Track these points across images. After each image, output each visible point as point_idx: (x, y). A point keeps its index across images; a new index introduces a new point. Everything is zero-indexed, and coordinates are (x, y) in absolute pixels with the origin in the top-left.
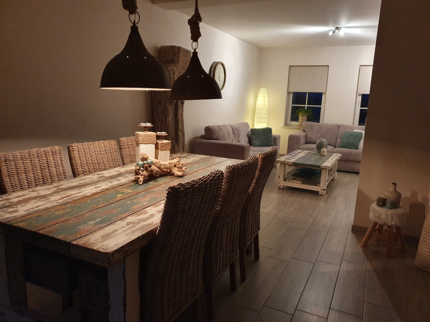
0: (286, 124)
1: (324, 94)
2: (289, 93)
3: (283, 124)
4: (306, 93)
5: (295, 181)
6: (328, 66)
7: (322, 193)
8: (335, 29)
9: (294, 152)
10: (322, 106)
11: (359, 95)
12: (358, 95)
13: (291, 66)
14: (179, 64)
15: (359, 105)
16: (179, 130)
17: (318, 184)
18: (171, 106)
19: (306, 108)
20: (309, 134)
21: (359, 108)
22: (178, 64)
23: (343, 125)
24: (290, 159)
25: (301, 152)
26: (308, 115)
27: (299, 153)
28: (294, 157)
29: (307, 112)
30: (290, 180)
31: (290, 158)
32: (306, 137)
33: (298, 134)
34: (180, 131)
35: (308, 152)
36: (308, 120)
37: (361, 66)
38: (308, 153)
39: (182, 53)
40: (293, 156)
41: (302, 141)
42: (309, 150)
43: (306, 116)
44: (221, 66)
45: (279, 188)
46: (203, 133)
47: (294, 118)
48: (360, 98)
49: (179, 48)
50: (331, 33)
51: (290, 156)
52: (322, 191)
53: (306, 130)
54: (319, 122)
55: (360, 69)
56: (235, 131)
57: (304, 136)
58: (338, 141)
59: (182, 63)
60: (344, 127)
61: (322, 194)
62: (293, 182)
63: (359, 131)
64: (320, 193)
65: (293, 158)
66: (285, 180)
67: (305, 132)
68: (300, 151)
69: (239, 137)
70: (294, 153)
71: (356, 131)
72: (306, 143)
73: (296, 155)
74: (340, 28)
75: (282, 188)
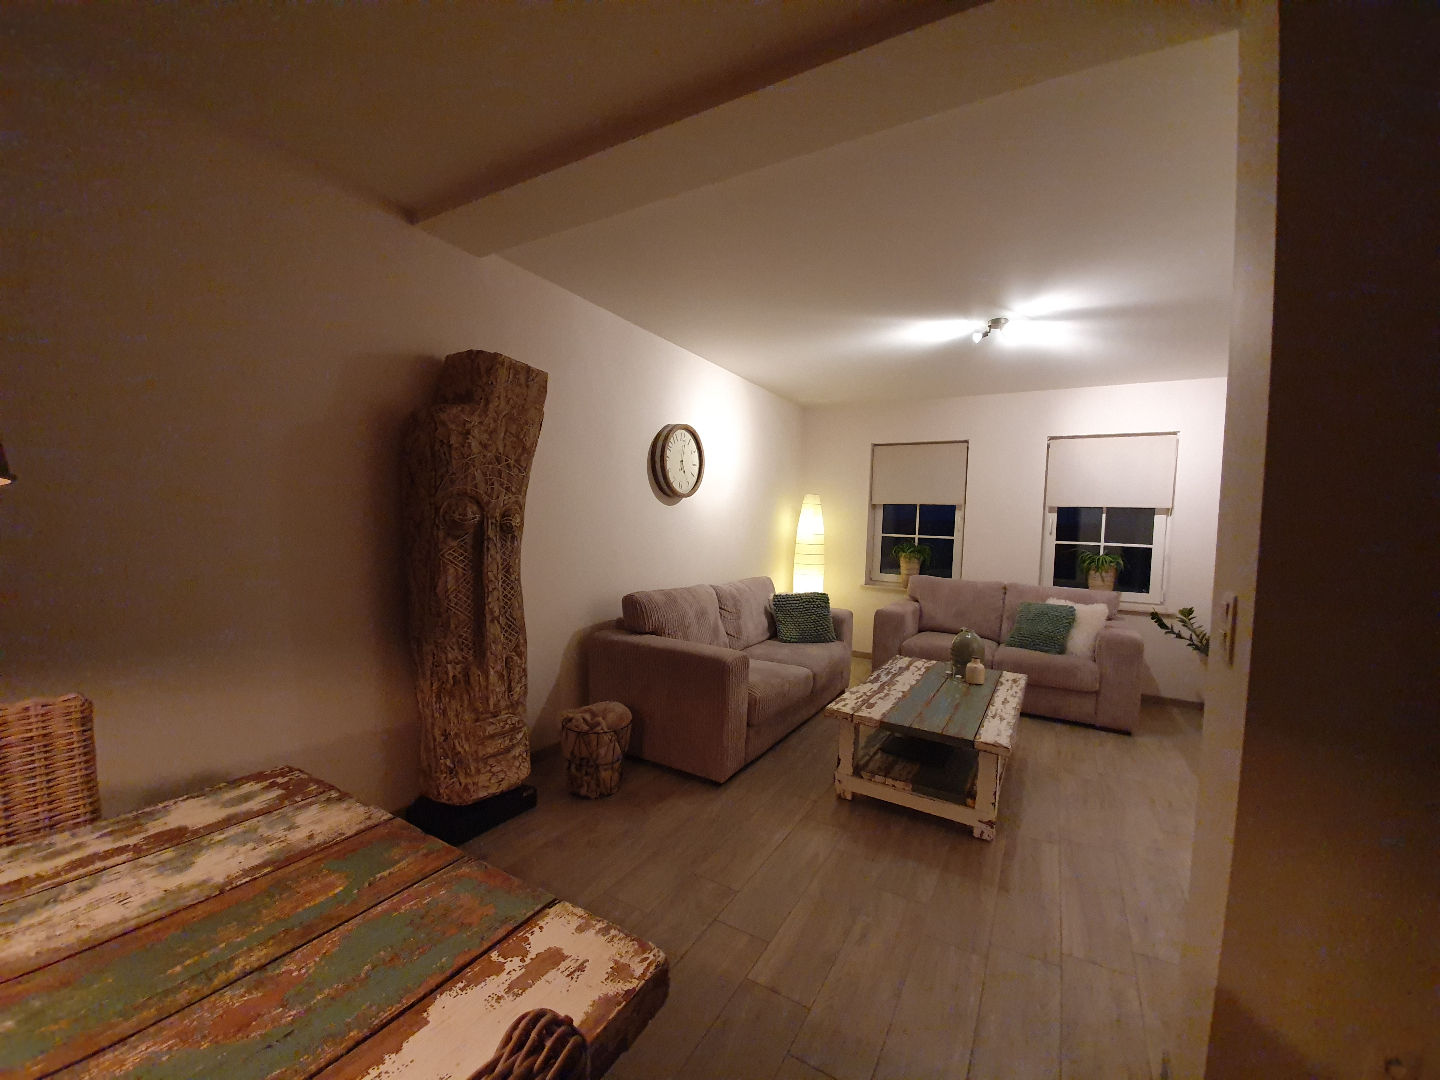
0: (870, 580)
1: (960, 510)
2: (873, 507)
3: (863, 580)
4: (915, 506)
5: (890, 781)
6: (967, 442)
7: (982, 832)
8: (990, 326)
9: (887, 666)
10: (957, 537)
11: (1051, 510)
12: (1047, 509)
13: (876, 445)
14: (491, 406)
15: (1051, 534)
16: (489, 617)
17: (969, 801)
18: (456, 538)
19: (917, 541)
20: (929, 607)
21: (1052, 542)
22: (487, 404)
23: (1015, 586)
24: (872, 701)
25: (907, 668)
26: (922, 558)
27: (902, 670)
28: (885, 691)
29: (919, 551)
30: (873, 774)
31: (871, 697)
32: (920, 614)
33: (898, 609)
34: (492, 621)
35: (926, 665)
36: (922, 572)
37: (1052, 438)
38: (927, 669)
39: (503, 373)
40: (881, 688)
41: (911, 625)
42: (929, 658)
43: (916, 560)
44: (689, 436)
45: (840, 798)
46: (618, 612)
47: (889, 564)
48: (1053, 518)
49: (494, 359)
50: (977, 338)
51: (876, 686)
52: (984, 826)
53: (919, 597)
54: (950, 576)
55: (1048, 446)
56: (727, 603)
57: (914, 613)
58: (1005, 626)
59: (503, 402)
60: (1020, 591)
61: (985, 837)
62: (884, 783)
63: (1062, 602)
64: (976, 833)
65: (882, 695)
66: (857, 771)
67: (917, 601)
68: (904, 661)
69: (739, 618)
70: (888, 674)
71: (1052, 601)
72: (920, 631)
73: (891, 683)
74: (1003, 321)
75: (849, 797)
